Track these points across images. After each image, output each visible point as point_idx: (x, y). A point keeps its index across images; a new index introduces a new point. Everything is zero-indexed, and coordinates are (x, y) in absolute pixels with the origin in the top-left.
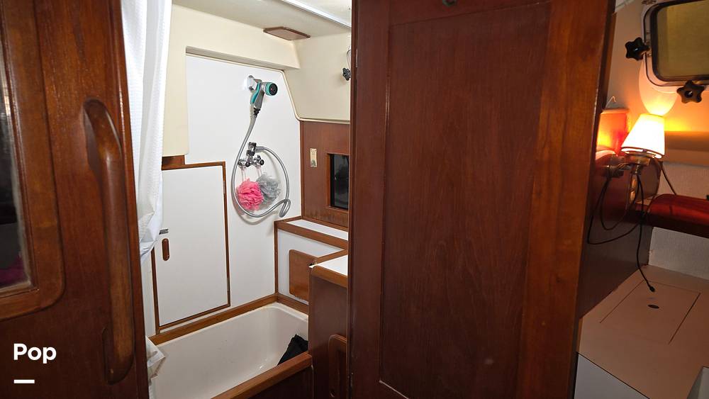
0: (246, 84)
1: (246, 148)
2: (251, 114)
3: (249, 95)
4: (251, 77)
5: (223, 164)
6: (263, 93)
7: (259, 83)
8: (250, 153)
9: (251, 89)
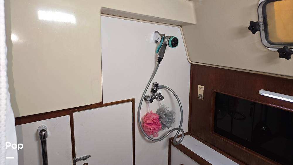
0: (153, 37)
1: (151, 87)
2: (156, 61)
3: (155, 46)
4: (157, 32)
5: (133, 101)
6: (165, 45)
7: (163, 37)
8: (153, 91)
9: (156, 41)
